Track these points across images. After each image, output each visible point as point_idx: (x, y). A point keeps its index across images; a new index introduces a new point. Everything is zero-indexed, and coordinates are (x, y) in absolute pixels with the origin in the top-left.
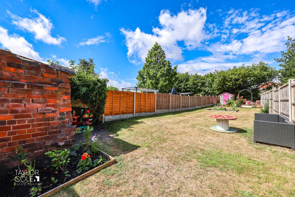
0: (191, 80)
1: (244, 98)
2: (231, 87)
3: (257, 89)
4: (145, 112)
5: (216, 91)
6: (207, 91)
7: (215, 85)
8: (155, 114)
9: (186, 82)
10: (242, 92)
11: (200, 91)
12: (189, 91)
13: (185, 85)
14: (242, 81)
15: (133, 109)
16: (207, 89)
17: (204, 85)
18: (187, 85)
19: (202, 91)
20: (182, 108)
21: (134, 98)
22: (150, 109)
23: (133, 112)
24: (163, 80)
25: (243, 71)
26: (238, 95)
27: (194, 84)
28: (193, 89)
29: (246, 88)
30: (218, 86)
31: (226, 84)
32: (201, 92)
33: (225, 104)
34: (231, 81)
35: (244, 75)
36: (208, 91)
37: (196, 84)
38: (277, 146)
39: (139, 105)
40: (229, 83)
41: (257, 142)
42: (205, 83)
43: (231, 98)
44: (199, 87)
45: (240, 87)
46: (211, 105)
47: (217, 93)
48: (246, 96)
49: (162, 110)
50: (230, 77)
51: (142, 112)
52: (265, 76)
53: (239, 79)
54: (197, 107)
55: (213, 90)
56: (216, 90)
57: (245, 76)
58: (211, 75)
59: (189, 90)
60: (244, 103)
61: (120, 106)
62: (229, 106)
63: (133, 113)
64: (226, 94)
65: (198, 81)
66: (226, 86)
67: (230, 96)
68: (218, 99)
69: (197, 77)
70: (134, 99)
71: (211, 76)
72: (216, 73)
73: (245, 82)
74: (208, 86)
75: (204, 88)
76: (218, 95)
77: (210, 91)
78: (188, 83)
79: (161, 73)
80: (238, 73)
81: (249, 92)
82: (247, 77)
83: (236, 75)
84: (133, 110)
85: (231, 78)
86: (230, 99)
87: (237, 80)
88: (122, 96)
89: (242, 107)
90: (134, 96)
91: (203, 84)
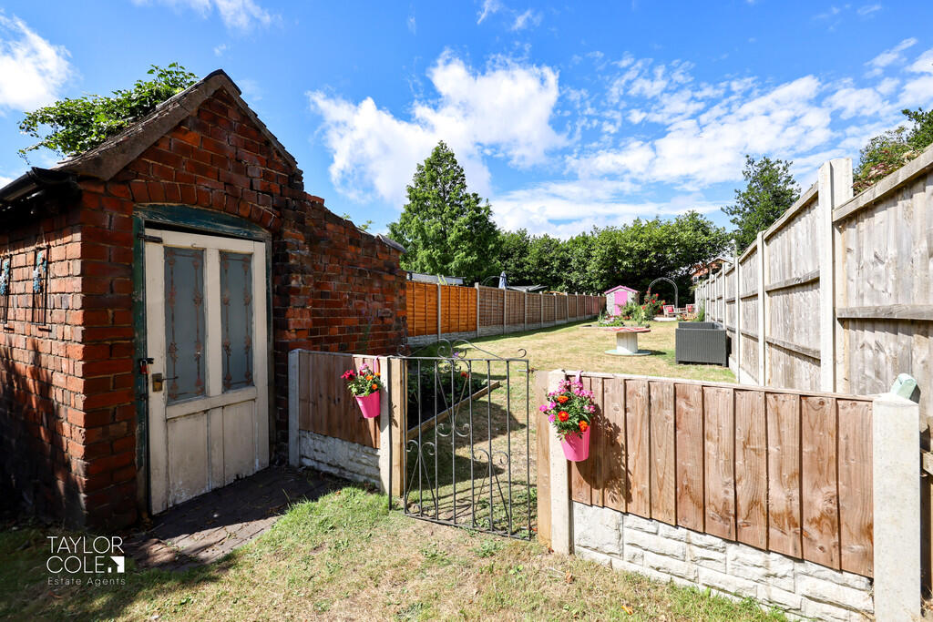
0: (534, 251)
1: (660, 298)
2: (631, 271)
3: (689, 276)
4: (458, 331)
5: (597, 282)
6: (574, 281)
7: (593, 266)
8: (477, 338)
9: (520, 256)
10: (657, 284)
11: (556, 281)
12: (529, 283)
13: (517, 266)
14: (655, 257)
15: (437, 324)
16: (574, 277)
17: (567, 267)
18: (521, 266)
19: (562, 281)
20: (528, 323)
21: (437, 297)
22: (467, 325)
23: (437, 330)
24: (465, 251)
25: (657, 232)
26: (649, 292)
27: (542, 263)
28: (538, 277)
29: (663, 274)
30: (601, 269)
31: (620, 264)
32: (561, 284)
33: (619, 313)
34: (630, 256)
35: (660, 242)
36: (577, 281)
37: (547, 264)
38: (705, 364)
39: (447, 315)
40: (625, 263)
41: (680, 362)
42: (570, 260)
43: (633, 299)
44: (554, 272)
45: (652, 272)
46: (587, 317)
47: (599, 287)
48: (666, 294)
49: (490, 328)
50: (628, 245)
51: (453, 331)
52: (703, 244)
53: (650, 252)
54: (558, 322)
55: (590, 280)
56: (595, 280)
57: (660, 246)
58: (585, 240)
59: (527, 278)
60: (661, 312)
61: (414, 316)
62: (629, 319)
63: (437, 333)
64: (621, 289)
65: (551, 255)
66: (619, 270)
67: (629, 294)
68: (603, 302)
69: (549, 244)
70: (437, 301)
71: (584, 242)
72: (596, 236)
73: (662, 260)
74: (578, 269)
75: (566, 274)
76: (601, 292)
77: (581, 283)
78: (527, 259)
79: (459, 231)
80: (647, 235)
81: (671, 285)
82: (665, 246)
83: (641, 241)
84: (437, 326)
85: (631, 250)
86: (630, 301)
87: (644, 254)
88: (418, 295)
89: (656, 321)
90: (437, 294)
91: (565, 264)
